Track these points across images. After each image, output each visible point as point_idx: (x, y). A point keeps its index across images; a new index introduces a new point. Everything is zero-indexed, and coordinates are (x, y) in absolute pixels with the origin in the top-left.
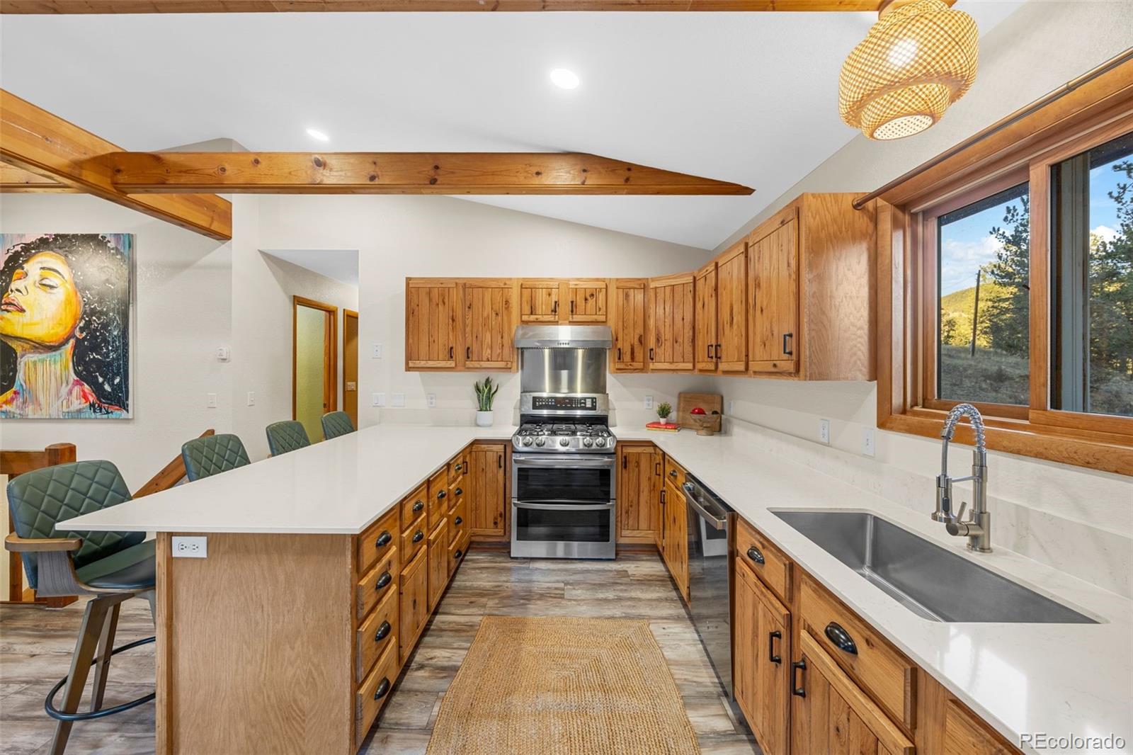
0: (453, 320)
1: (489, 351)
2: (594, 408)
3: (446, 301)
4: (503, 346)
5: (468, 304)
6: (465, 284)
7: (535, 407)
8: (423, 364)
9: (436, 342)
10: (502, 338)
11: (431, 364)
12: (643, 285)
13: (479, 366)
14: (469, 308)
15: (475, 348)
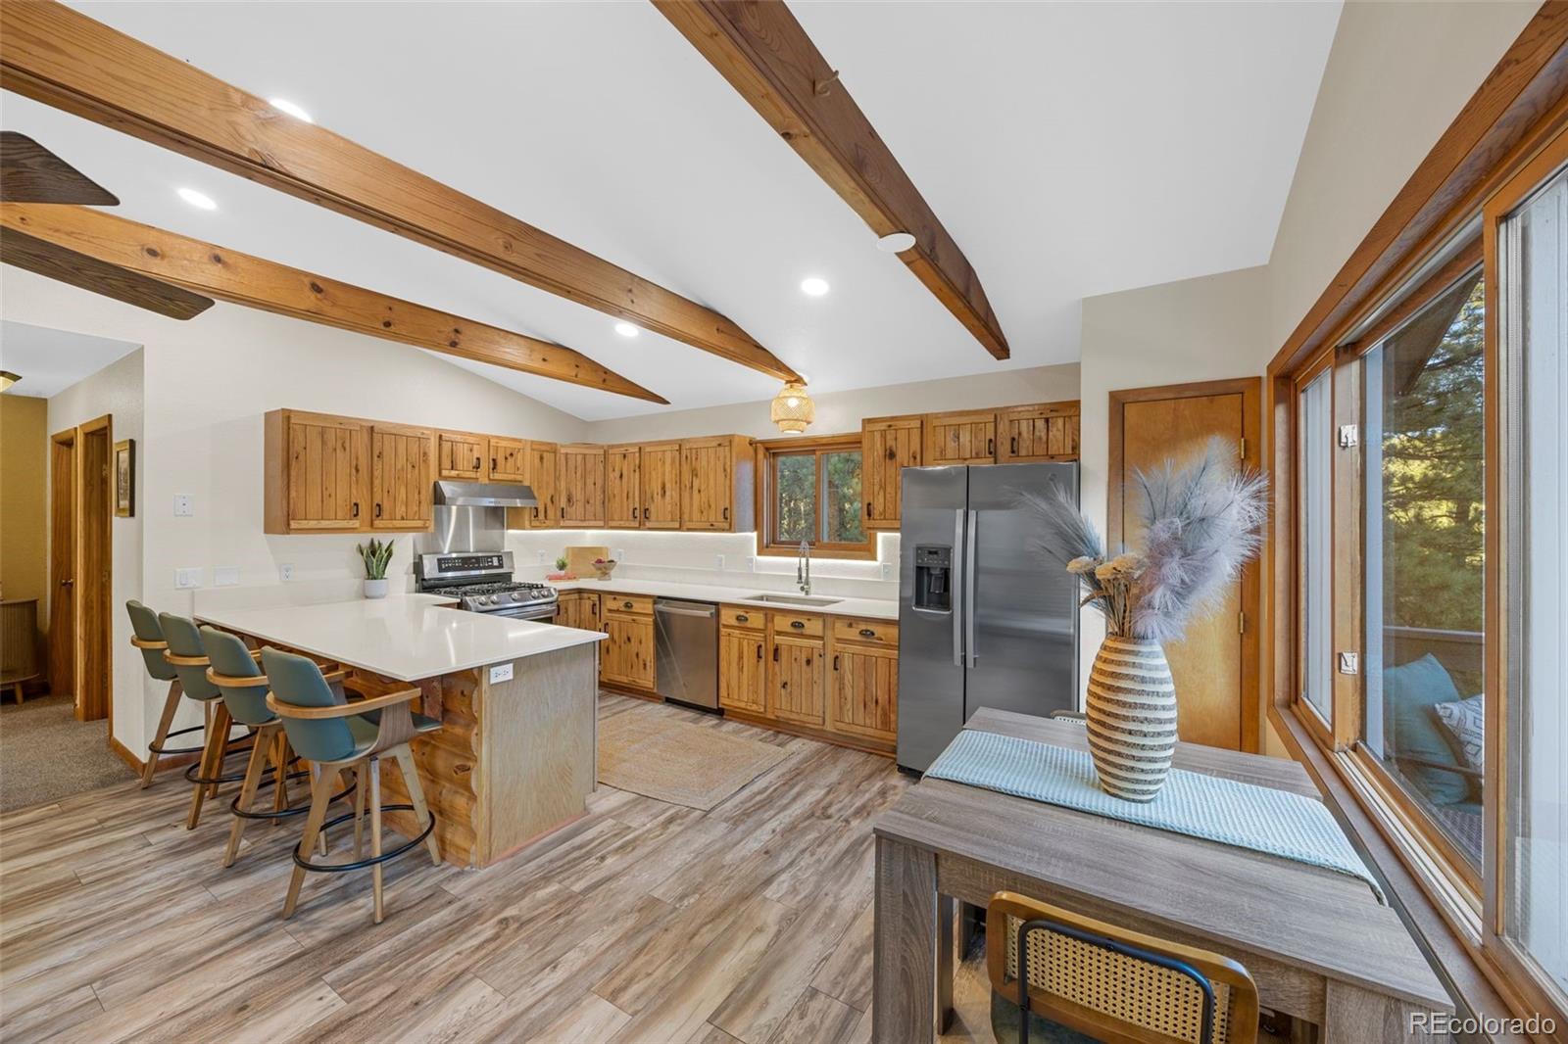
0: (357, 470)
1: (404, 509)
2: (501, 566)
3: (347, 445)
4: (420, 502)
5: (376, 453)
6: (372, 427)
7: (441, 570)
8: (312, 524)
9: (333, 495)
10: (419, 493)
11: (324, 524)
12: (553, 449)
13: (391, 526)
14: (379, 457)
15: (386, 506)
